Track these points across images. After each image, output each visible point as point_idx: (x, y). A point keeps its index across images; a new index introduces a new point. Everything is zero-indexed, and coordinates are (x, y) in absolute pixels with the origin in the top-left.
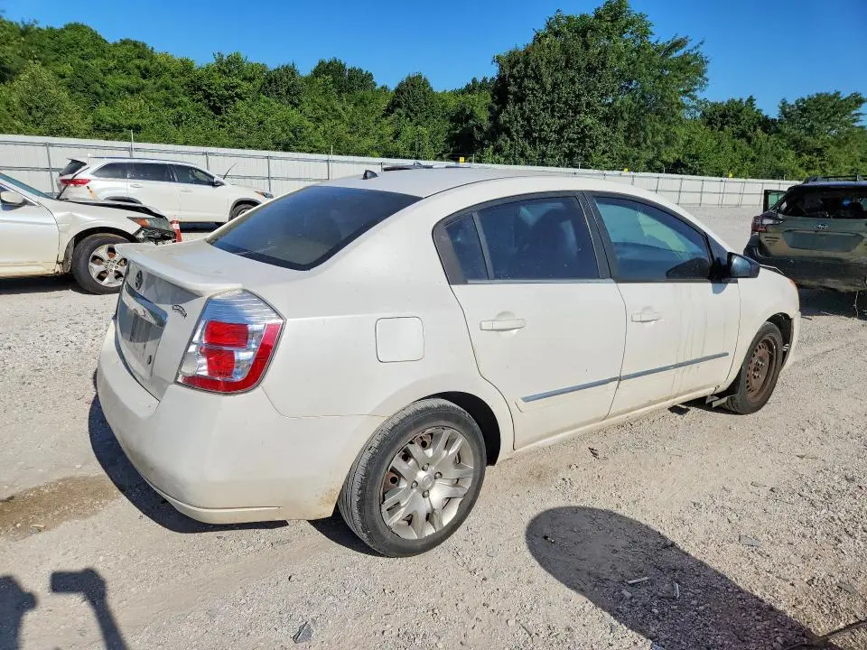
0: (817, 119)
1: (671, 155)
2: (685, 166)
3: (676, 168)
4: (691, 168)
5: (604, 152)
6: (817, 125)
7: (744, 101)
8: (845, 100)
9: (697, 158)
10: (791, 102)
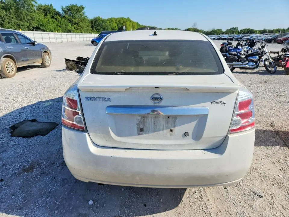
0: (73, 13)
1: (35, 25)
2: (40, 28)
3: (37, 29)
4: (42, 29)
5: (9, 23)
6: (74, 15)
7: (50, 5)
8: (79, 7)
9: (43, 26)
10: (64, 7)
